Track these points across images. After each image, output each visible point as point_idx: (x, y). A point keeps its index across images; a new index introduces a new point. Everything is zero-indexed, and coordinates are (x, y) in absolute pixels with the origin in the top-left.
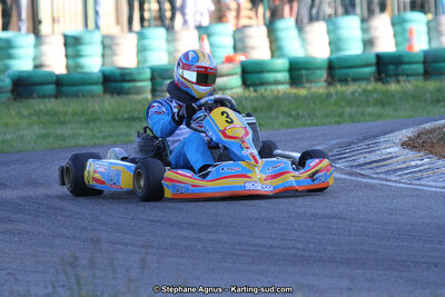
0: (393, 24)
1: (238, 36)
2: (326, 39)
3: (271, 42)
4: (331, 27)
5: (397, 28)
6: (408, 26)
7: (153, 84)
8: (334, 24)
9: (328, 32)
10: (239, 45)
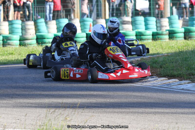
0: (80, 22)
1: (23, 25)
2: (55, 27)
3: (35, 27)
4: (57, 23)
5: (82, 23)
6: (85, 22)
7: (3, 42)
8: (59, 21)
9: (56, 24)
10: (24, 28)
